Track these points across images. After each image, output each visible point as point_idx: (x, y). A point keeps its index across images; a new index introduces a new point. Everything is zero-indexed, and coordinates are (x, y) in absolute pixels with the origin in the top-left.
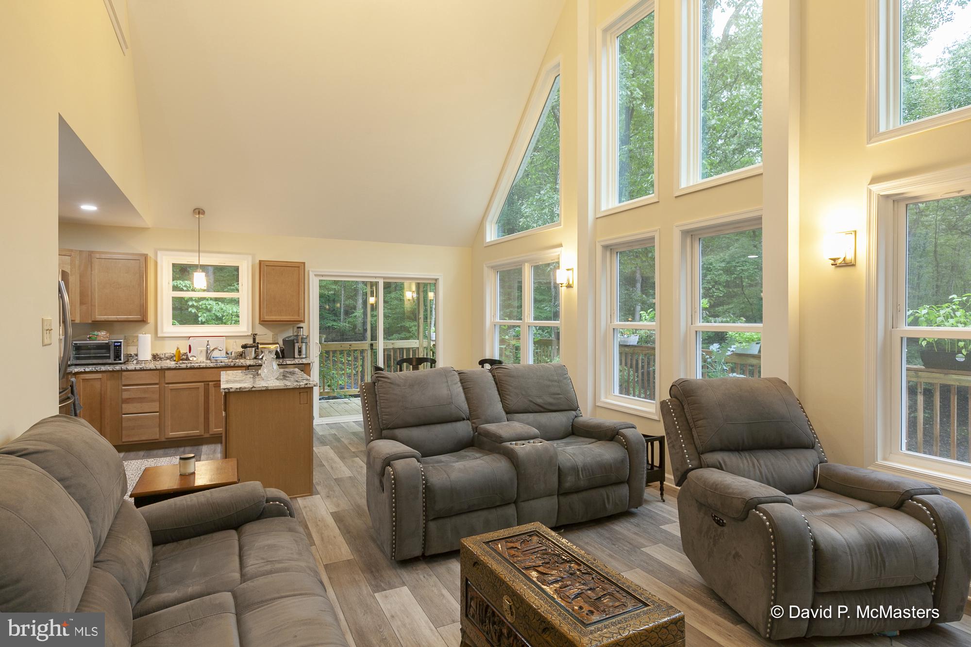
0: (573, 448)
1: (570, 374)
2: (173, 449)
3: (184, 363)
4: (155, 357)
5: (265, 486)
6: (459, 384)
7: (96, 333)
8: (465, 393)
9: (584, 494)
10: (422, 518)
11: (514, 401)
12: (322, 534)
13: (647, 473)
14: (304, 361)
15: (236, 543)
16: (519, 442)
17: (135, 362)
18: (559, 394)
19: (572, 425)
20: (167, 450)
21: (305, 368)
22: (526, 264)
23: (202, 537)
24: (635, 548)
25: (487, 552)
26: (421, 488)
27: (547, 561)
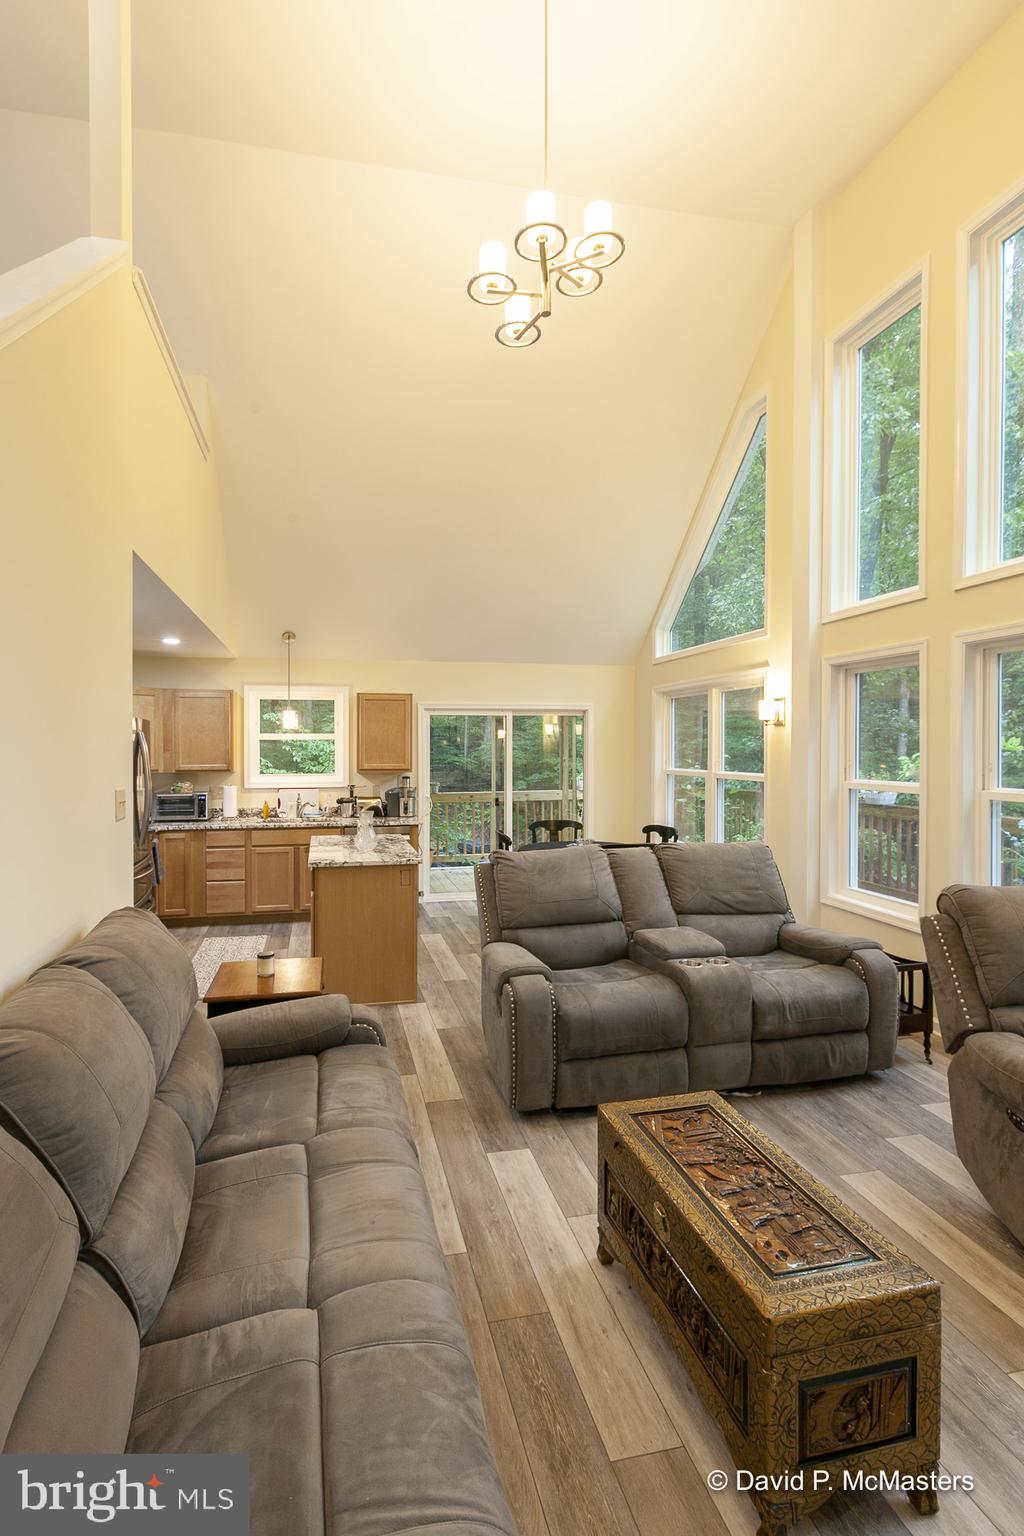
0: (777, 973)
1: (778, 859)
2: (260, 925)
3: (272, 821)
4: (242, 813)
5: (352, 1001)
6: (609, 870)
7: (179, 784)
8: (617, 883)
9: (797, 1044)
10: (551, 1057)
11: (688, 898)
12: (425, 1059)
13: (902, 1019)
14: (411, 822)
15: (316, 1074)
16: (693, 960)
17: (220, 818)
18: (757, 889)
19: (778, 935)
20: (254, 926)
21: (412, 831)
22: (714, 690)
23: (278, 1062)
24: (876, 1136)
25: (635, 1131)
26: (550, 1018)
27: (722, 1157)
